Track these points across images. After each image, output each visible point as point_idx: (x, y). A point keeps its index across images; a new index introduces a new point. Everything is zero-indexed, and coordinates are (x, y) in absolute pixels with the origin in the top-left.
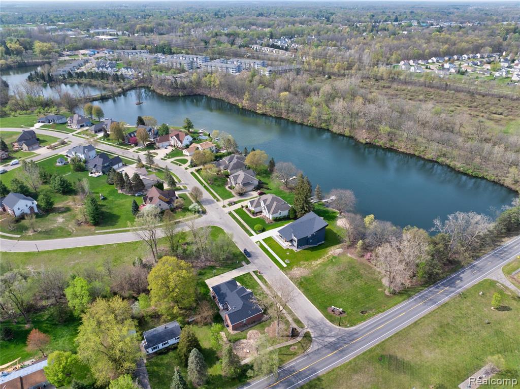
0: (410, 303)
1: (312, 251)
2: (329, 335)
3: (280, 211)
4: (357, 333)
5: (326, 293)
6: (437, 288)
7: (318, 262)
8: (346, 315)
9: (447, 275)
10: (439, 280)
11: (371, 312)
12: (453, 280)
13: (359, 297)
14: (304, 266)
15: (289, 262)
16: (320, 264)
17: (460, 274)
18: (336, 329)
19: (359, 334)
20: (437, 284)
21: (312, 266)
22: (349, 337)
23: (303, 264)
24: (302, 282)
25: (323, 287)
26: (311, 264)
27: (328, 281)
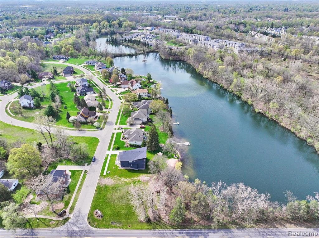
0: (148, 233)
1: (129, 172)
2: (78, 225)
3: (135, 141)
4: (93, 233)
5: (106, 201)
6: (180, 233)
7: (126, 180)
8: (101, 219)
9: (198, 228)
10: (188, 228)
11: (118, 225)
12: (198, 234)
13: (122, 212)
15: (109, 173)
16: (125, 181)
17: (210, 232)
18: (86, 224)
19: (94, 235)
20: (184, 230)
21: (119, 181)
22: (87, 233)
23: (115, 178)
24: (102, 188)
25: (109, 196)
26: (120, 179)
27: (117, 194)
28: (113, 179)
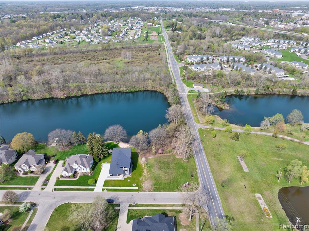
0: (197, 157)
1: (136, 169)
5: (172, 182)
11: (194, 173)
13: (182, 171)
14: (144, 179)
15: (136, 185)
16: (147, 172)
18: (198, 192)
19: (206, 186)
21: (147, 177)
22: (205, 190)
23: (142, 179)
24: (156, 188)
25: (166, 181)
26: (145, 176)
27: (163, 177)
28: (144, 180)
